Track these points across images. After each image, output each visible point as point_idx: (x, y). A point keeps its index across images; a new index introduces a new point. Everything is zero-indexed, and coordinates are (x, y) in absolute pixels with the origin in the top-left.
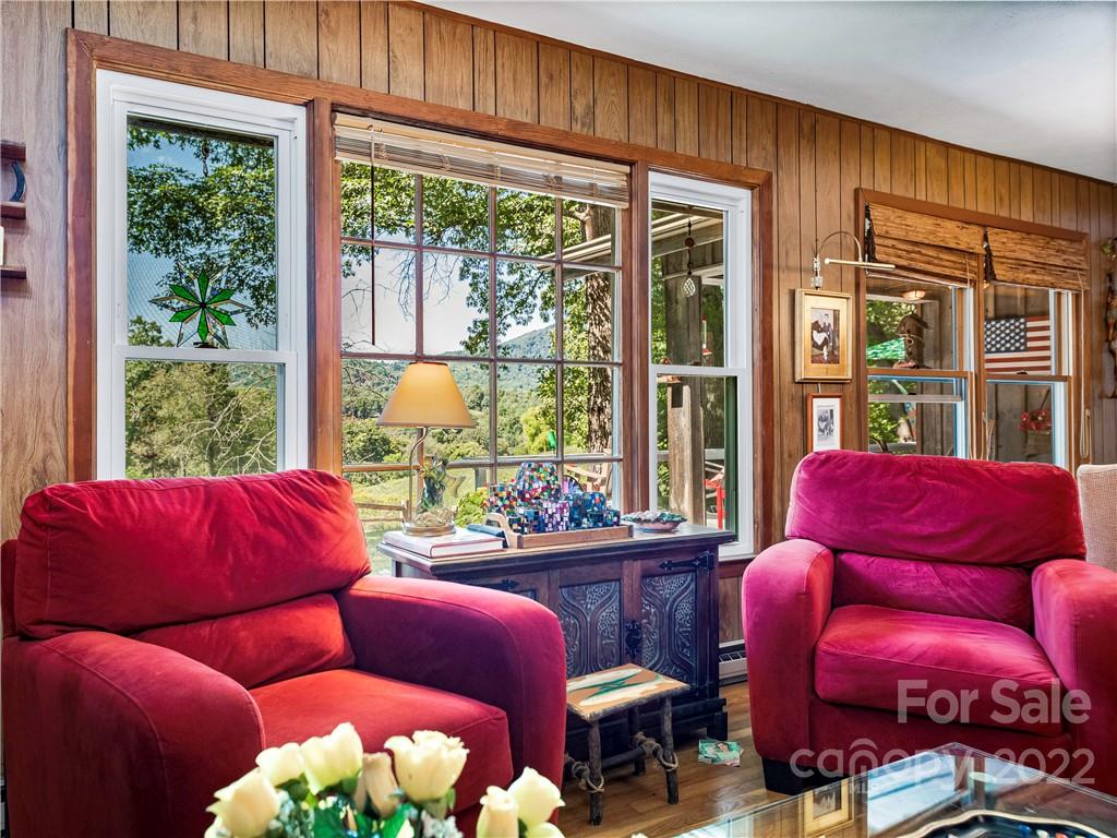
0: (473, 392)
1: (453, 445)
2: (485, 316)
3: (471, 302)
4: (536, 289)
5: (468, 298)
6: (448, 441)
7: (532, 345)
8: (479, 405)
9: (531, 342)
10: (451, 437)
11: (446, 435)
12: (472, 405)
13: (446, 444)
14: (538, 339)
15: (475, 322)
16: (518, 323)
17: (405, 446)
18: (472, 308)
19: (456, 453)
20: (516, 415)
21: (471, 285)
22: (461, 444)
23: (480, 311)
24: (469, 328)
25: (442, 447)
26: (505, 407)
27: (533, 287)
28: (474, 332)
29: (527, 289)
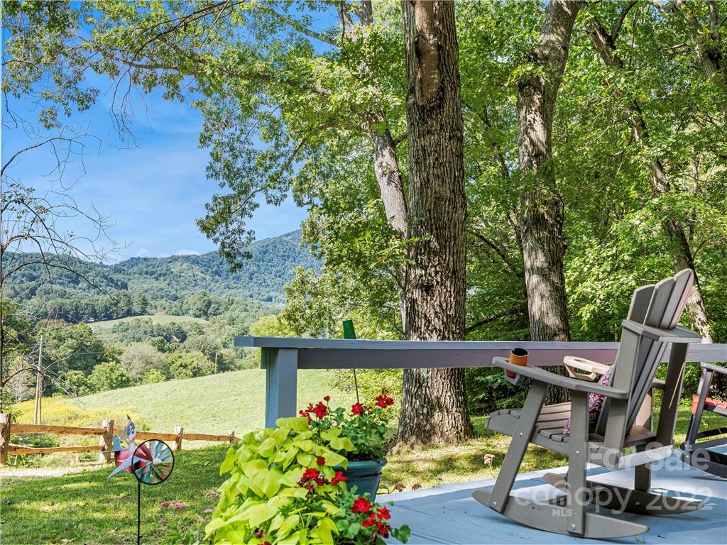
0: (199, 299)
1: (175, 354)
2: (228, 191)
3: (213, 173)
4: (293, 162)
5: (208, 169)
6: (170, 350)
7: (265, 253)
8: (205, 313)
9: (264, 249)
10: (172, 345)
11: (168, 344)
12: (198, 313)
13: (167, 353)
14: (271, 247)
15: (215, 199)
16: (269, 202)
17: (120, 354)
18: (212, 180)
19: (178, 363)
20: (245, 325)
21: (212, 154)
22: (184, 354)
23: (222, 185)
24: (207, 205)
25: (163, 356)
26: (234, 316)
27: (290, 160)
28: (213, 210)
29: (282, 161)
